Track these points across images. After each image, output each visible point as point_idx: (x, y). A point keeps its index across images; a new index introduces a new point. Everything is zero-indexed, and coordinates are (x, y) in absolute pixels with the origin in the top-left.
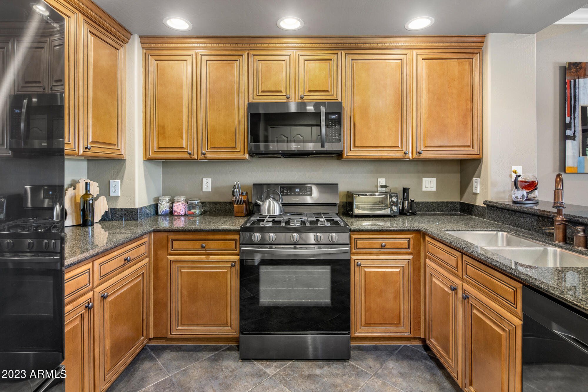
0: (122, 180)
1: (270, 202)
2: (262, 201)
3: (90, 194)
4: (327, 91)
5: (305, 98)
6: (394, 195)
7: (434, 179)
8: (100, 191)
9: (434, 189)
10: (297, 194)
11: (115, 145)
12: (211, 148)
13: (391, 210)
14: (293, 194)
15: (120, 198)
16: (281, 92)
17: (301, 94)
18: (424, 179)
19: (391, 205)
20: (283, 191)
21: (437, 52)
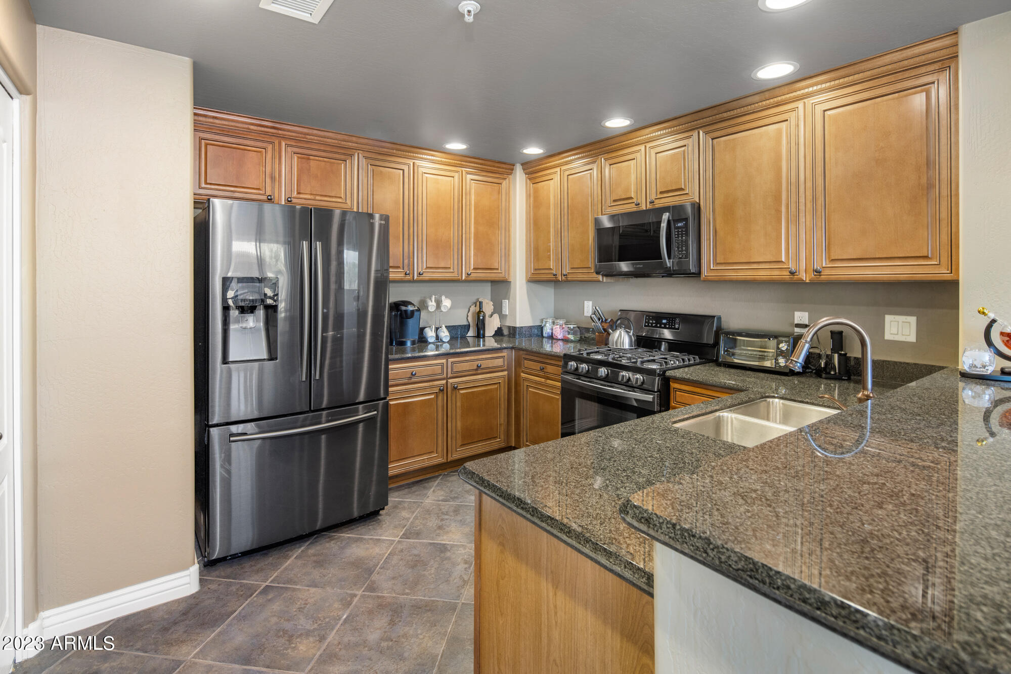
0: (509, 299)
1: (620, 332)
2: (613, 331)
3: (483, 312)
4: (681, 189)
5: (657, 202)
6: (784, 339)
7: (913, 320)
8: (494, 309)
9: (912, 338)
10: (663, 326)
11: (497, 269)
12: (572, 268)
13: (777, 363)
14: (658, 325)
15: (508, 317)
16: (631, 198)
17: (653, 197)
18: (888, 318)
19: (778, 355)
20: (649, 321)
21: (851, 91)
